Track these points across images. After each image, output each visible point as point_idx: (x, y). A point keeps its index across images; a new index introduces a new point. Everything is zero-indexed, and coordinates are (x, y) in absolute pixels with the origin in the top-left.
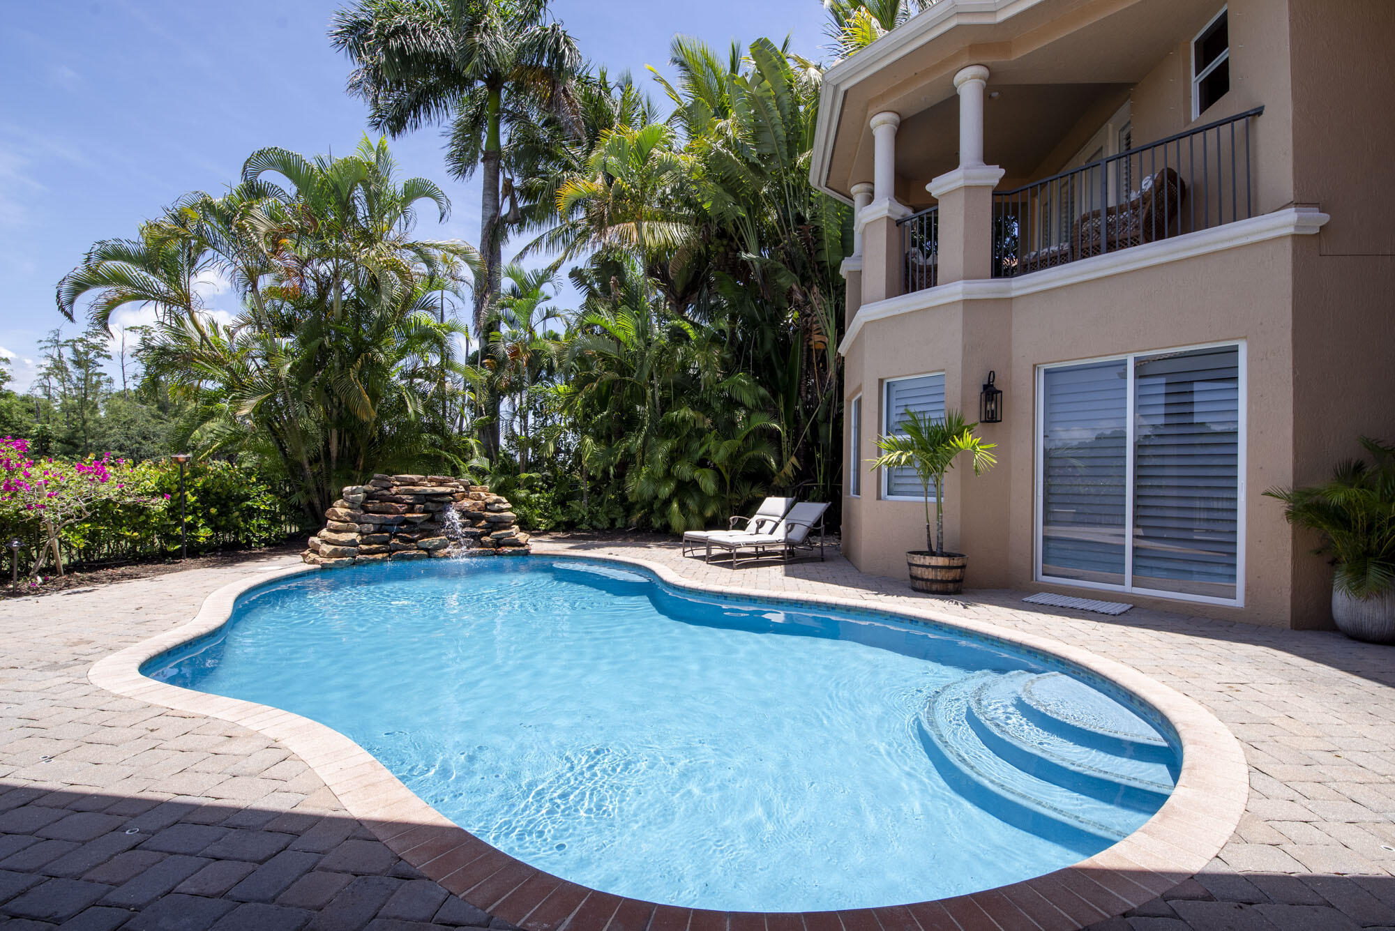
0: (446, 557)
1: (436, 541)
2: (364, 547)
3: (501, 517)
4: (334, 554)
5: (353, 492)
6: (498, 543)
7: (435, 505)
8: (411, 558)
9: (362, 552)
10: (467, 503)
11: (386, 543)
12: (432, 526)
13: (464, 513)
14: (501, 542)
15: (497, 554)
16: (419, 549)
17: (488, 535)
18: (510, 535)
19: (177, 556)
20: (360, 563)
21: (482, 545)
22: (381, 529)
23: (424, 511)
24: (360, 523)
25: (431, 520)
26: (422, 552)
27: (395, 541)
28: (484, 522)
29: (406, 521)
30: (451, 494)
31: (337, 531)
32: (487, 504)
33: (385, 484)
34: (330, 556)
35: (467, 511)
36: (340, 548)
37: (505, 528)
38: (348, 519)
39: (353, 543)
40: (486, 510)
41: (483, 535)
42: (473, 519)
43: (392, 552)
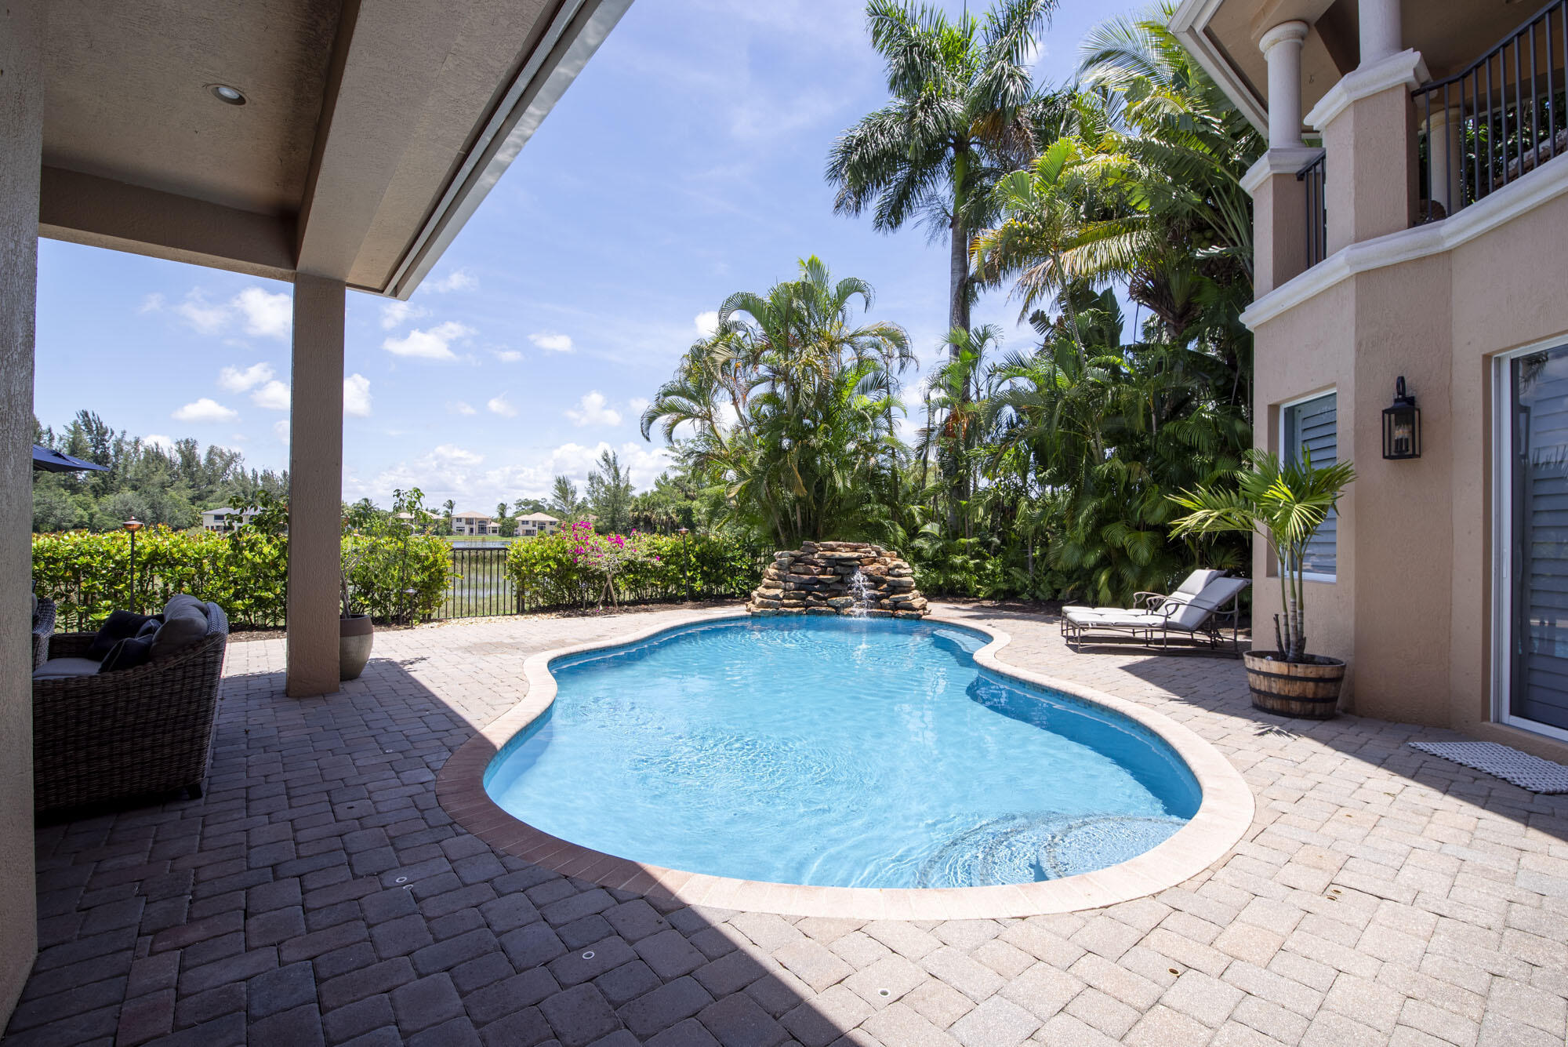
0: (849, 615)
1: (841, 600)
2: (786, 601)
3: (899, 582)
4: (761, 605)
5: (780, 556)
6: (896, 606)
7: (844, 569)
8: (820, 613)
9: (784, 605)
10: (871, 568)
11: (804, 599)
12: (840, 587)
13: (870, 577)
14: (898, 605)
15: (892, 616)
16: (829, 606)
17: (887, 597)
18: (906, 599)
19: (683, 599)
20: (779, 614)
21: (882, 607)
22: (800, 586)
23: (834, 574)
24: (785, 581)
25: (841, 582)
26: (830, 609)
27: (810, 598)
28: (885, 586)
29: (819, 582)
30: (858, 559)
31: (767, 587)
32: (890, 569)
33: (811, 550)
34: (758, 606)
35: (871, 575)
36: (765, 600)
37: (905, 592)
38: (776, 578)
39: (776, 597)
40: (889, 575)
41: (883, 597)
42: (876, 582)
43: (807, 607)
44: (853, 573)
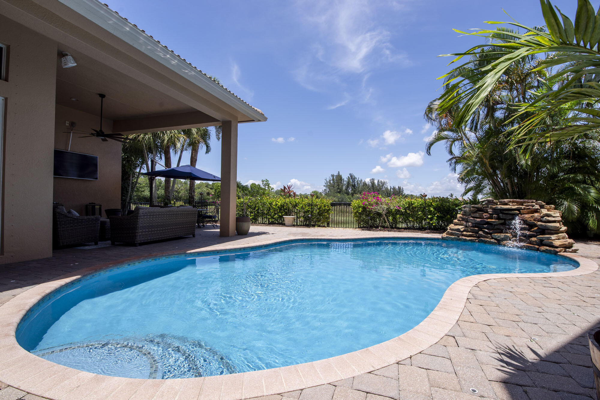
0: (504, 245)
1: (502, 235)
2: (464, 233)
3: (546, 226)
4: (451, 234)
5: (465, 207)
6: (541, 243)
7: (506, 216)
8: (485, 242)
9: (463, 235)
10: (527, 216)
11: (477, 233)
12: (502, 227)
13: (525, 222)
14: (543, 242)
15: (538, 250)
16: (492, 238)
17: (535, 236)
18: (549, 239)
19: (426, 229)
20: (460, 240)
21: (530, 243)
22: (476, 225)
23: (498, 218)
24: (467, 222)
25: (503, 224)
26: (493, 240)
27: (481, 232)
28: (536, 228)
29: (488, 223)
30: (518, 209)
31: (456, 224)
32: (543, 217)
33: (491, 204)
34: (449, 235)
35: (526, 221)
36: (453, 232)
37: (549, 234)
38: (460, 219)
39: (458, 230)
40: (541, 221)
41: (532, 236)
42: (530, 226)
43: (478, 237)
44: (513, 219)
